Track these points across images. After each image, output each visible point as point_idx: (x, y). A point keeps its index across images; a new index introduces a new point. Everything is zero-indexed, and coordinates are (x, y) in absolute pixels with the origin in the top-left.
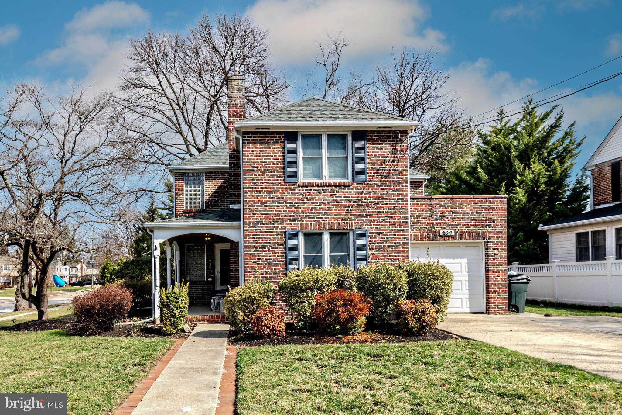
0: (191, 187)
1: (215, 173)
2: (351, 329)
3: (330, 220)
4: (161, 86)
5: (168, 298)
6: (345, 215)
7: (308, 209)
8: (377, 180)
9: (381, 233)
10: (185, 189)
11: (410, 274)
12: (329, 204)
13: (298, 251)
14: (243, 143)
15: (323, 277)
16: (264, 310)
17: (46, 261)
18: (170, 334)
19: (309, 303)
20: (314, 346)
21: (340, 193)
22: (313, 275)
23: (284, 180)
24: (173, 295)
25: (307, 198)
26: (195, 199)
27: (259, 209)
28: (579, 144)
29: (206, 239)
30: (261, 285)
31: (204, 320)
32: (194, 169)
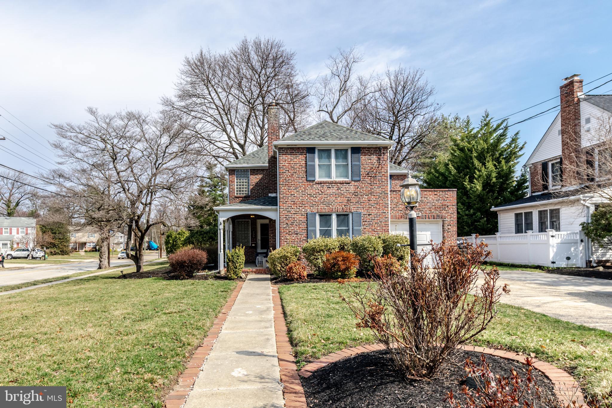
0: (240, 180)
1: (257, 170)
2: (347, 275)
3: (337, 206)
4: (210, 95)
5: (232, 256)
6: (347, 203)
7: (322, 198)
8: (368, 180)
9: (370, 215)
10: (236, 181)
11: (384, 241)
12: (336, 195)
13: (315, 227)
14: (279, 155)
15: (331, 243)
16: (294, 263)
17: (143, 231)
18: (233, 279)
19: (322, 260)
20: (323, 283)
21: (343, 188)
22: (324, 242)
23: (306, 179)
24: (235, 254)
25: (321, 191)
26: (243, 188)
27: (290, 199)
28: (521, 148)
29: (252, 216)
30: (292, 248)
31: (252, 272)
32: (243, 167)
